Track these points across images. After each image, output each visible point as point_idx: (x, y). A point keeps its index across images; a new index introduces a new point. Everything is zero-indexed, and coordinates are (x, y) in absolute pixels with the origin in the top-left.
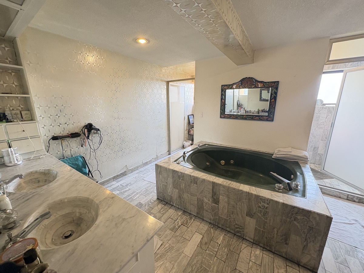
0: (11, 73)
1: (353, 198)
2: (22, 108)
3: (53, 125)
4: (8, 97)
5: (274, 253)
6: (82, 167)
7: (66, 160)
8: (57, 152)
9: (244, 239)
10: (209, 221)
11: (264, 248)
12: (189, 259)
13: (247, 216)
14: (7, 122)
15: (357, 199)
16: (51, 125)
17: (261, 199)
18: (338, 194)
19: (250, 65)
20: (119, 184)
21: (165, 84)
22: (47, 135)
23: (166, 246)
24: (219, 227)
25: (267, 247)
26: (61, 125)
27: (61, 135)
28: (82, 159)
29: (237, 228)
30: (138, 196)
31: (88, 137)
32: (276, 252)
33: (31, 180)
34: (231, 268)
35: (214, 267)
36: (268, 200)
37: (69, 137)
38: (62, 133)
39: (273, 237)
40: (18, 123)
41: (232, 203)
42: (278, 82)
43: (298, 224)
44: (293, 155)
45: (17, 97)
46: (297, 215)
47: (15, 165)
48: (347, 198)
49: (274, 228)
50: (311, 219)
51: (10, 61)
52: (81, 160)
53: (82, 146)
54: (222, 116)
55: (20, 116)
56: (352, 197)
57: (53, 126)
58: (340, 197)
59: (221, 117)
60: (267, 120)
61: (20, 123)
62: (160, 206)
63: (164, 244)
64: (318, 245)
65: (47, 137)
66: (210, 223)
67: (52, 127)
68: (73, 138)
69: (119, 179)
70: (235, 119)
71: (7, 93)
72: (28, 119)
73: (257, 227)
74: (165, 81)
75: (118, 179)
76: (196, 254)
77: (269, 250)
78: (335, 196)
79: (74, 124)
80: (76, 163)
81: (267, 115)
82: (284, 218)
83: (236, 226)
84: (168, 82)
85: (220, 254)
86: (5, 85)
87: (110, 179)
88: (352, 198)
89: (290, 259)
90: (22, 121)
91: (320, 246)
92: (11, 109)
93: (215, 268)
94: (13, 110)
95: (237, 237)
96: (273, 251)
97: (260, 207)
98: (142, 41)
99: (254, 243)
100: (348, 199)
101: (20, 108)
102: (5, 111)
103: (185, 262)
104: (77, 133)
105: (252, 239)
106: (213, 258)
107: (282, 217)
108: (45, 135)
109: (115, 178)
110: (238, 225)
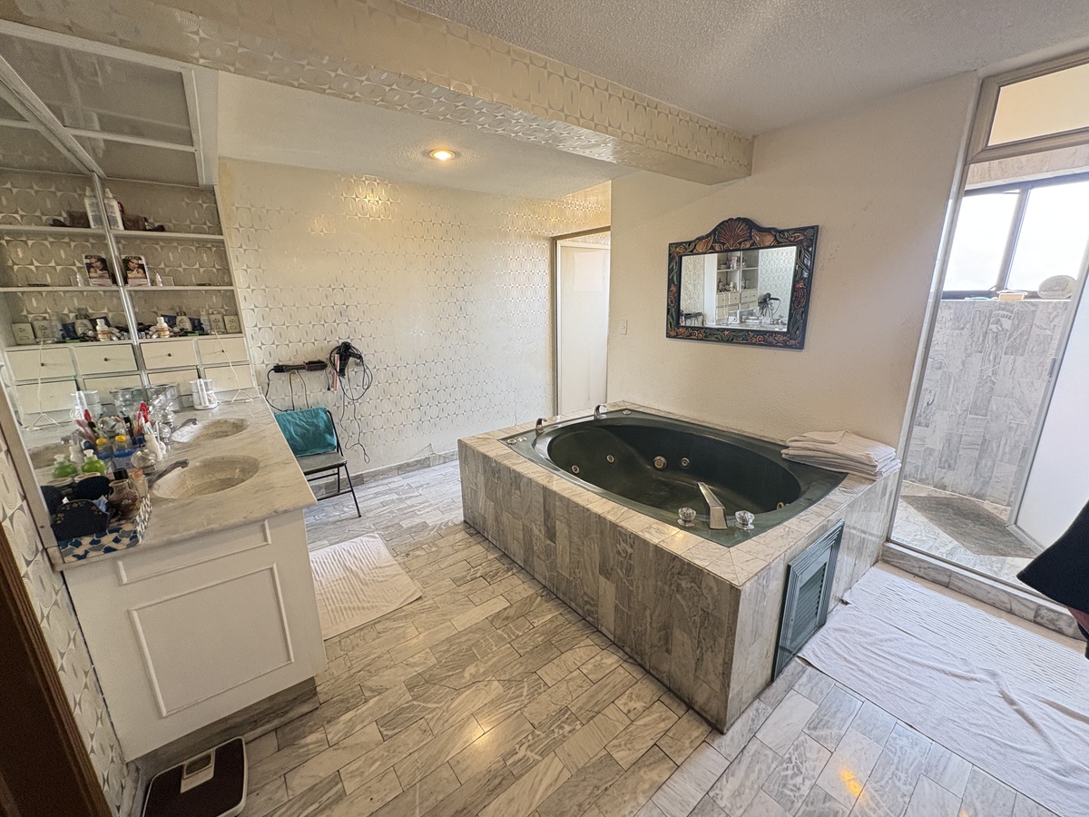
0: (210, 249)
1: (1057, 620)
2: (226, 311)
3: (276, 343)
4: (206, 291)
5: (648, 672)
6: (325, 433)
7: (297, 413)
8: (283, 396)
9: (598, 631)
10: (543, 582)
11: (630, 657)
12: (455, 632)
13: (600, 573)
14: (200, 335)
15: (1070, 626)
16: (273, 343)
17: (620, 532)
18: (1005, 598)
19: (743, 181)
20: (405, 482)
21: (547, 245)
22: (266, 362)
23: (426, 603)
24: (558, 598)
25: (636, 657)
26: (290, 345)
27: (290, 363)
28: (327, 415)
29: (586, 603)
30: (429, 509)
31: (342, 373)
32: (651, 671)
33: (217, 433)
34: (526, 669)
35: (493, 657)
36: (632, 536)
37: (304, 368)
38: (293, 359)
39: (646, 630)
40: (214, 337)
41: (576, 539)
42: (815, 229)
43: (683, 603)
44: (835, 451)
45: (219, 291)
46: (680, 577)
47: (206, 409)
48: (1035, 617)
49: (645, 609)
50: (704, 591)
51: (209, 227)
52: (325, 418)
53: (329, 389)
54: (673, 333)
55: (221, 324)
56: (1053, 616)
57: (277, 346)
58: (1010, 612)
59: (668, 336)
60: (786, 346)
61: (218, 336)
62: (462, 535)
63: (425, 599)
64: (720, 660)
65: (267, 365)
66: (545, 587)
67: (274, 346)
68: (311, 370)
69: (410, 474)
70: (701, 340)
71: (204, 285)
72: (235, 331)
73: (617, 602)
74: (545, 238)
75: (409, 472)
76: (470, 630)
77: (640, 665)
78: (993, 605)
79: (316, 343)
80: (313, 422)
81: (785, 330)
82: (659, 583)
83: (586, 599)
84: (554, 240)
85: (523, 642)
86: (202, 270)
87: (390, 469)
88: (1051, 621)
89: (676, 691)
90: (223, 333)
91: (725, 663)
92: (210, 311)
93: (494, 660)
94: (213, 313)
95: (584, 624)
96: (647, 667)
97: (619, 553)
98: (443, 156)
99: (614, 643)
100: (1039, 619)
101: (222, 310)
102: (200, 315)
103: (444, 635)
104: (319, 362)
105: (610, 632)
106: (502, 644)
107: (657, 581)
108: (263, 362)
109: (403, 469)
110: (588, 596)
